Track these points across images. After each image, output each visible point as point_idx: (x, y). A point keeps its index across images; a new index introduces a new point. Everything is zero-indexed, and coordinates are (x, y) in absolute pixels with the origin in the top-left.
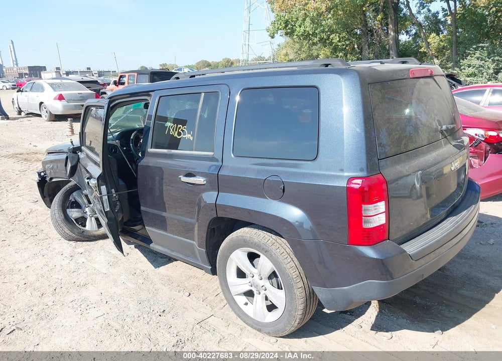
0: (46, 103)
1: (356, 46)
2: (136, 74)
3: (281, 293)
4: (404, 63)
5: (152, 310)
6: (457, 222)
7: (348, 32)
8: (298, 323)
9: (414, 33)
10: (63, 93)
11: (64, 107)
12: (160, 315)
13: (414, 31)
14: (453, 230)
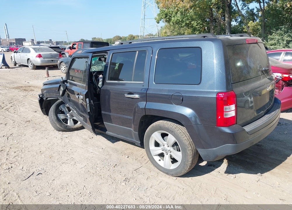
0: (31, 59)
1: (206, 28)
2: (82, 43)
3: (180, 154)
4: (241, 36)
5: (110, 165)
6: (270, 117)
7: (202, 20)
8: (189, 169)
9: (239, 21)
10: (41, 53)
11: (42, 61)
12: (114, 167)
13: (240, 20)
14: (268, 121)
